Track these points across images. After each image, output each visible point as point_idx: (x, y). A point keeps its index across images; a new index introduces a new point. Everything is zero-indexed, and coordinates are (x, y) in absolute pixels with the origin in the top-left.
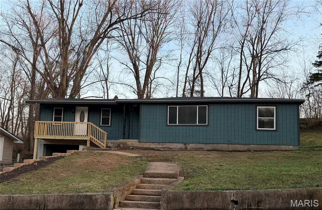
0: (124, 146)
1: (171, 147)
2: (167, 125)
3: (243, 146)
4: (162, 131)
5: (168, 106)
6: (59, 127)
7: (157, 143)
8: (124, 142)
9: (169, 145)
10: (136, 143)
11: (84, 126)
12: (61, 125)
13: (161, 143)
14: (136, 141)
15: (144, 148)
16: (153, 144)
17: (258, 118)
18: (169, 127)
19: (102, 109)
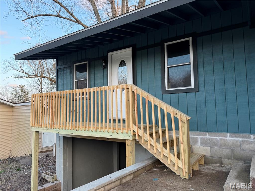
6: (86, 102)
11: (119, 97)
12: (87, 98)
19: (166, 44)
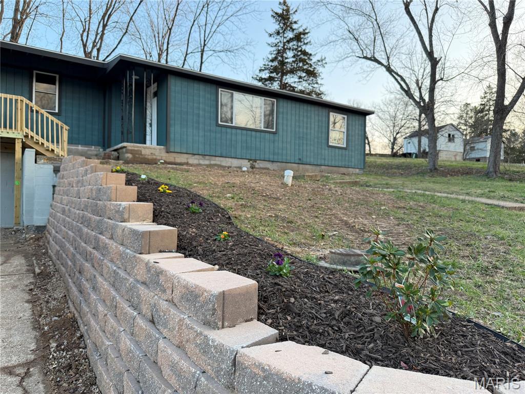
0: (134, 156)
1: (224, 164)
2: (218, 125)
4: (209, 134)
5: (220, 89)
7: (201, 157)
8: (136, 149)
9: (221, 161)
10: (161, 153)
13: (207, 157)
14: (160, 150)
15: (177, 162)
16: (193, 157)
17: (330, 129)
18: (220, 128)
19: (35, 72)
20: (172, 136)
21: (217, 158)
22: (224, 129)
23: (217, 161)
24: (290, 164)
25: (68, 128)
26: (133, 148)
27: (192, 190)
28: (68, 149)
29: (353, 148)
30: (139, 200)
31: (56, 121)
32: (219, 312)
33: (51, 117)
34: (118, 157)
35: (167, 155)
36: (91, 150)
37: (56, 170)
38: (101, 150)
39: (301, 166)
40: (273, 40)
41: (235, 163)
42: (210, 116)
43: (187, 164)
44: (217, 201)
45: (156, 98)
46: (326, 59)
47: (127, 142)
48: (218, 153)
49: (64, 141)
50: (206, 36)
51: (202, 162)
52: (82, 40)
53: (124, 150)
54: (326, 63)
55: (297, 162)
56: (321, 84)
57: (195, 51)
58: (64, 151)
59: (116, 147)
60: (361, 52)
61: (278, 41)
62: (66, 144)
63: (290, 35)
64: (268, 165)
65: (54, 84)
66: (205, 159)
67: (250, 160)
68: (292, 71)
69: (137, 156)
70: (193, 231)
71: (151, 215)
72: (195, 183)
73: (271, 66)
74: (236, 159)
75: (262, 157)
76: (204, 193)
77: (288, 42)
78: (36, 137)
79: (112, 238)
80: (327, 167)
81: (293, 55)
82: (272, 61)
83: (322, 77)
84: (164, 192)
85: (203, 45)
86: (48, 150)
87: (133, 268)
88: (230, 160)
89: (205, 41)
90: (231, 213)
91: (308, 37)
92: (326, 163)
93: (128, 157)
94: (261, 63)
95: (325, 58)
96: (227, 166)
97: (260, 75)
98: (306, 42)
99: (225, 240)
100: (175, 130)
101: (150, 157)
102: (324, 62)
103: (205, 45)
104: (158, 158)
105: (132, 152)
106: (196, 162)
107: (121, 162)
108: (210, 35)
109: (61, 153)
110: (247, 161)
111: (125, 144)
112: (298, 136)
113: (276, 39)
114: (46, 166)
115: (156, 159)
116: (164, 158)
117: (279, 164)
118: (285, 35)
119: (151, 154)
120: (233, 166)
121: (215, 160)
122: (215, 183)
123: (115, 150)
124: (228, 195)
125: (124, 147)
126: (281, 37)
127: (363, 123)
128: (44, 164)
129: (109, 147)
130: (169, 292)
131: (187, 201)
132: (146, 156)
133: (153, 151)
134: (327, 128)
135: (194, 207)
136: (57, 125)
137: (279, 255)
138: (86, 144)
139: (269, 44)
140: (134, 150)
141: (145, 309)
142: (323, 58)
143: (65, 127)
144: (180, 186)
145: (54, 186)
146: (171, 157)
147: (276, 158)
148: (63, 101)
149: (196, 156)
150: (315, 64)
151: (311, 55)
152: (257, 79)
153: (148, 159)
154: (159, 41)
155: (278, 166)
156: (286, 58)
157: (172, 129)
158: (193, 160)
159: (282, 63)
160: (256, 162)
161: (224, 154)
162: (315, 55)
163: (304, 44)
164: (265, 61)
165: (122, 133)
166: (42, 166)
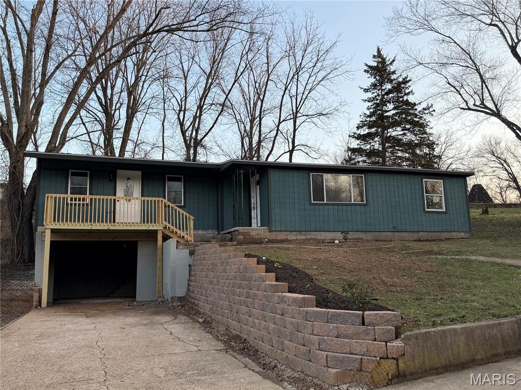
0: (245, 237)
1: (318, 238)
2: (311, 204)
3: (411, 234)
4: (304, 212)
5: (311, 174)
7: (298, 233)
8: (246, 231)
9: (316, 235)
10: (265, 233)
13: (303, 233)
14: (264, 230)
15: (278, 240)
16: (291, 234)
17: (425, 195)
18: (313, 206)
19: (167, 176)
20: (273, 217)
21: (312, 233)
22: (317, 207)
23: (313, 235)
24: (384, 233)
25: (193, 218)
26: (243, 231)
27: (292, 265)
28: (194, 234)
29: (455, 212)
30: (266, 272)
31: (182, 211)
32: (303, 303)
33: (178, 209)
34: (232, 238)
35: (270, 234)
36: (209, 233)
37: (192, 253)
38: (216, 233)
39: (396, 233)
40: (369, 95)
41: (329, 236)
42: (304, 197)
43: (286, 241)
44: (307, 271)
45: (258, 186)
46: (433, 107)
47: (239, 226)
48: (313, 229)
49: (191, 229)
50: (298, 104)
51: (299, 237)
52: (179, 118)
53: (237, 233)
54: (434, 111)
55: (392, 230)
56: (429, 134)
57: (287, 118)
58: (191, 237)
59: (229, 231)
60: (465, 103)
61: (376, 94)
62: (192, 230)
63: (388, 86)
64: (361, 235)
65: (181, 181)
66: (301, 235)
67: (342, 232)
68: (395, 124)
69: (247, 237)
70: (294, 285)
71: (275, 279)
72: (294, 260)
73: (370, 121)
74: (330, 232)
75: (355, 229)
76: (300, 266)
77: (387, 94)
78: (172, 227)
79: (258, 290)
80: (426, 233)
81: (393, 106)
82: (370, 116)
83: (431, 126)
84: (278, 267)
85: (295, 111)
86: (180, 237)
87: (272, 299)
88: (324, 233)
89: (297, 108)
90: (314, 277)
91: (410, 86)
92: (425, 229)
93: (240, 238)
94: (357, 120)
95: (432, 105)
96: (322, 239)
97: (358, 132)
98: (407, 91)
99: (308, 288)
100: (276, 213)
101: (256, 237)
102: (431, 109)
103: (297, 112)
104: (263, 237)
105: (243, 234)
106: (294, 238)
107: (235, 243)
108: (302, 102)
109: (189, 238)
110: (340, 233)
111: (237, 228)
112: (390, 205)
113: (373, 93)
114: (184, 251)
115: (261, 238)
116: (267, 237)
117: (373, 233)
118: (383, 88)
119: (258, 234)
120: (327, 239)
121: (310, 235)
122: (307, 259)
123: (228, 233)
124: (315, 267)
125: (237, 230)
126: (379, 90)
127: (463, 185)
128: (182, 249)
129: (223, 230)
130: (288, 302)
131: (290, 271)
132: (254, 237)
133: (258, 232)
134: (421, 195)
135: (294, 274)
136: (186, 216)
137: (328, 291)
138: (204, 229)
139: (366, 100)
140: (244, 232)
141: (279, 312)
142: (430, 105)
143: (192, 217)
144: (285, 262)
145: (190, 266)
146: (273, 236)
147: (369, 228)
148: (187, 196)
149: (294, 233)
150: (421, 113)
151: (415, 104)
152: (355, 137)
153: (255, 239)
154: (250, 108)
155: (371, 235)
156: (387, 111)
157: (273, 212)
158: (291, 237)
159: (382, 117)
160: (348, 233)
161: (318, 229)
162: (420, 104)
163: (406, 94)
164: (362, 117)
165: (234, 218)
166: (181, 250)
